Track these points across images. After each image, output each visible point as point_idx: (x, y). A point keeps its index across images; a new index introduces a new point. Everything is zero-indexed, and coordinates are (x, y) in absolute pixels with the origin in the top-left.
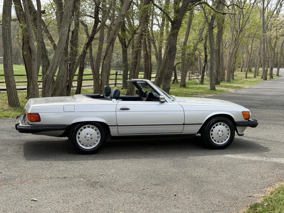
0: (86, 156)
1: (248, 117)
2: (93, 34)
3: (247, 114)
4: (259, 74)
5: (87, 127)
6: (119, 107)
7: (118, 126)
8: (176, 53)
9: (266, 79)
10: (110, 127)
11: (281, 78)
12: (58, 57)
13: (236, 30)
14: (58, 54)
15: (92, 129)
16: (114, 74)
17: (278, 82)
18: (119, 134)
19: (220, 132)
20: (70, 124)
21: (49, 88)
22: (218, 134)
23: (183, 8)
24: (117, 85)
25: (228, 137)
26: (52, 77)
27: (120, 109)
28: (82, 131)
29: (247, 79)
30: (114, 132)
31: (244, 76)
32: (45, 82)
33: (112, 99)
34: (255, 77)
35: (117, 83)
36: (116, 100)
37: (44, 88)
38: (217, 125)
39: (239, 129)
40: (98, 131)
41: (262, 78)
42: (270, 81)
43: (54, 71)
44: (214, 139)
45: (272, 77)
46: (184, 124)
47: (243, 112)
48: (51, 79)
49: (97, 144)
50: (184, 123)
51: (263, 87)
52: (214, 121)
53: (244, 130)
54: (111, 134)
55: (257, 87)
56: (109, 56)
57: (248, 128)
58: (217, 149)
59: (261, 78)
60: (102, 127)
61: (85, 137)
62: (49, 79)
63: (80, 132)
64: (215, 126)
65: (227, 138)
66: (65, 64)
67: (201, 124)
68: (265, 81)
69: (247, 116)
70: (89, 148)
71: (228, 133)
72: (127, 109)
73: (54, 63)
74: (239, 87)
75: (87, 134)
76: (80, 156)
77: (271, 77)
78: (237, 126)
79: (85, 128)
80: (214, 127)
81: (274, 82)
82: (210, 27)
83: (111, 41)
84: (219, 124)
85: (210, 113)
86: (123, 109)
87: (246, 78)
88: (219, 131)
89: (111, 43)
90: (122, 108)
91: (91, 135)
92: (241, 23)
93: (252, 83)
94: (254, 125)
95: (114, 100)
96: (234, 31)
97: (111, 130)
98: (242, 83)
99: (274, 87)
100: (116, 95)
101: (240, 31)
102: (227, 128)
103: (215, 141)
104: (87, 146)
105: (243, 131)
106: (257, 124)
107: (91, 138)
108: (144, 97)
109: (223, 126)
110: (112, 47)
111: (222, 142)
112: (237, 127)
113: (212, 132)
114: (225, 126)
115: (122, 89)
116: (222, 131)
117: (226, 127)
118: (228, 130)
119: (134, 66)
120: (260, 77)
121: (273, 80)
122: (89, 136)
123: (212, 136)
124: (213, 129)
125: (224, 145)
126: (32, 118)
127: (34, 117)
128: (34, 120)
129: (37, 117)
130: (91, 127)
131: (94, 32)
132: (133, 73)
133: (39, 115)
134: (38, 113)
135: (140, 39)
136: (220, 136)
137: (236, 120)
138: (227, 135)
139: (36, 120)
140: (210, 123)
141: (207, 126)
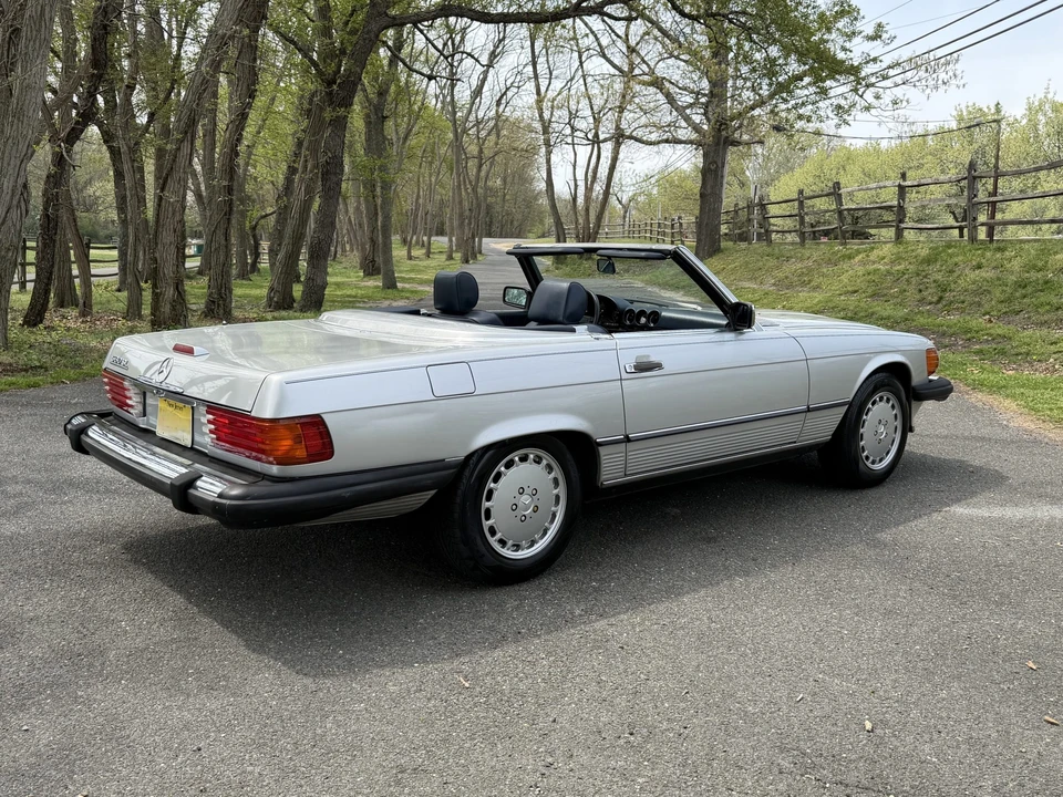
2: (89, 104)
3: (931, 358)
4: (435, 251)
5: (516, 459)
6: (629, 362)
8: (341, 180)
9: (467, 261)
10: (602, 451)
14: (12, 162)
15: (535, 465)
18: (626, 475)
19: (880, 427)
22: (876, 433)
25: (894, 440)
27: (635, 367)
28: (502, 481)
38: (874, 403)
40: (557, 473)
44: (866, 452)
45: (476, 256)
47: (927, 351)
49: (553, 530)
50: (809, 407)
54: (603, 477)
61: (515, 507)
63: (492, 485)
64: (871, 406)
65: (893, 446)
67: (845, 404)
69: (933, 364)
70: (525, 552)
71: (897, 427)
75: (521, 491)
78: (916, 400)
79: (510, 465)
80: (868, 412)
82: (376, 113)
84: (878, 399)
85: (867, 362)
86: (644, 367)
88: (880, 422)
89: (186, 133)
90: (639, 361)
91: (535, 493)
97: (603, 461)
102: (895, 411)
103: (868, 458)
104: (517, 547)
107: (536, 509)
109: (887, 404)
111: (882, 460)
112: (912, 402)
113: (862, 430)
114: (891, 402)
116: (886, 423)
117: (893, 407)
118: (896, 416)
122: (526, 499)
123: (863, 442)
124: (865, 417)
125: (890, 465)
126: (286, 444)
127: (297, 440)
128: (301, 453)
129: (313, 433)
130: (532, 456)
131: (90, 97)
132: (223, 238)
133: (326, 427)
134: (318, 416)
135: (237, 130)
136: (880, 442)
137: (915, 379)
138: (894, 435)
139: (309, 455)
140: (860, 399)
141: (852, 409)
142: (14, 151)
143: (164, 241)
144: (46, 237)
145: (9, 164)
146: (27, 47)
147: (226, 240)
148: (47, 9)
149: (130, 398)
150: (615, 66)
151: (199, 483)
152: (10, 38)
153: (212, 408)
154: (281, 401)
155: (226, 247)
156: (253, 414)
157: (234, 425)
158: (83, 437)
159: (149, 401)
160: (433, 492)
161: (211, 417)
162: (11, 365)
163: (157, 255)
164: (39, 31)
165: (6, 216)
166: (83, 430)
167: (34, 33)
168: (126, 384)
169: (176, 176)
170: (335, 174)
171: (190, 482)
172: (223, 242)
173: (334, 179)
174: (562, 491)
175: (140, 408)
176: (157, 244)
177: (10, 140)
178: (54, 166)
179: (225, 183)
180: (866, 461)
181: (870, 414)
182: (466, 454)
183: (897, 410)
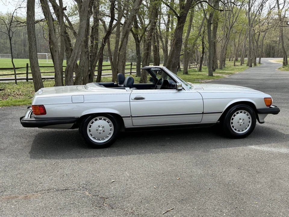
0: (98, 150)
1: (269, 104)
2: (110, 29)
3: (269, 101)
4: (244, 63)
5: (98, 119)
6: (133, 96)
7: (132, 117)
8: (181, 45)
9: (251, 66)
10: (124, 119)
11: (262, 65)
12: (77, 48)
13: (227, 27)
15: (104, 121)
16: (130, 65)
17: (261, 68)
18: (133, 126)
19: (241, 120)
20: (80, 116)
21: (71, 77)
22: (238, 122)
23: (188, 4)
24: (132, 73)
25: (249, 125)
26: (73, 67)
27: (135, 98)
28: (94, 123)
29: (235, 67)
30: (128, 123)
31: (233, 64)
32: (67, 71)
33: (126, 88)
34: (242, 65)
35: (132, 72)
36: (130, 88)
37: (67, 77)
38: (237, 113)
39: (260, 116)
40: (111, 123)
41: (248, 65)
42: (254, 68)
43: (75, 61)
44: (234, 128)
45: (256, 64)
46: (203, 113)
47: (265, 98)
48: (72, 69)
49: (110, 137)
50: (203, 112)
51: (250, 73)
52: (235, 109)
53: (265, 117)
54: (125, 126)
55: (246, 73)
56: (124, 47)
59: (247, 66)
61: (97, 130)
62: (70, 68)
63: (91, 124)
64: (236, 114)
65: (248, 127)
66: (85, 55)
67: (221, 112)
68: (251, 68)
70: (101, 141)
71: (250, 121)
72: (142, 98)
73: (74, 54)
74: (231, 73)
75: (99, 127)
77: (255, 65)
79: (96, 120)
80: (234, 116)
81: (258, 68)
82: (209, 22)
83: (126, 34)
84: (239, 112)
85: (231, 101)
86: (137, 99)
87: (235, 65)
88: (240, 119)
89: (125, 36)
90: (137, 97)
91: (103, 127)
92: (231, 22)
93: (240, 70)
94: (276, 111)
95: (128, 89)
96: (226, 27)
97: (124, 122)
98: (232, 70)
99: (260, 73)
100: (130, 83)
101: (231, 28)
102: (248, 116)
103: (236, 130)
104: (99, 140)
105: (263, 119)
106: (279, 111)
107: (104, 131)
108: (158, 85)
109: (244, 114)
110: (126, 39)
111: (243, 131)
112: (258, 114)
113: (232, 121)
114: (246, 113)
115: (136, 77)
116: (243, 120)
117: (248, 115)
118: (249, 118)
119: (146, 56)
120: (246, 65)
121: (256, 67)
122: (101, 128)
123: (233, 125)
124: (233, 117)
125: (245, 133)
126: (37, 111)
128: (39, 113)
129: (42, 109)
130: (103, 118)
133: (44, 107)
134: (43, 105)
135: (151, 33)
136: (241, 125)
137: (258, 107)
138: (248, 124)
139: (41, 113)
140: (230, 112)
141: (227, 115)
154: (36, 102)
170: (179, 43)
173: (179, 45)
174: (113, 127)
176: (118, 65)
179: (146, 48)
180: (234, 130)
181: (236, 116)
182: (81, 116)
183: (249, 116)
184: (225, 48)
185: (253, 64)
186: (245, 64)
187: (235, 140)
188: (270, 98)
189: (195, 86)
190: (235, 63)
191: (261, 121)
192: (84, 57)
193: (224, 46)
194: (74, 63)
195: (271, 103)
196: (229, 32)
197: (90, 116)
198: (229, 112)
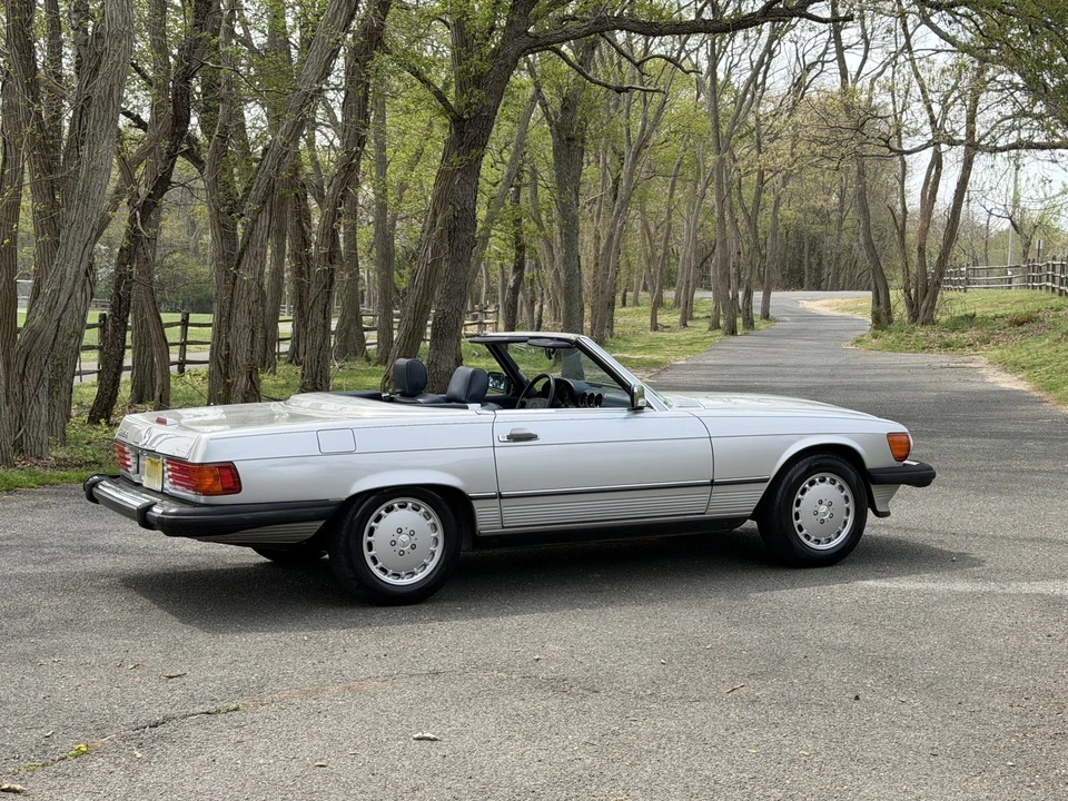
0: (400, 611)
1: (903, 454)
2: (169, 167)
3: (900, 443)
4: (696, 315)
5: (396, 505)
6: (502, 431)
7: (501, 497)
8: (474, 239)
9: (733, 332)
10: (476, 504)
11: (778, 325)
13: (613, 148)
15: (414, 512)
16: (177, 324)
18: (503, 527)
19: (822, 507)
20: (344, 496)
21: (40, 380)
22: (816, 513)
24: (187, 367)
25: (845, 523)
26: (53, 337)
27: (509, 437)
28: (383, 521)
29: (658, 334)
30: (487, 519)
31: (648, 321)
32: (24, 357)
33: (469, 405)
34: (685, 325)
36: (482, 406)
37: (22, 380)
38: (812, 483)
39: (878, 492)
40: (435, 519)
41: (715, 326)
42: (749, 339)
43: (64, 311)
44: (805, 532)
45: (752, 324)
46: (712, 484)
47: (889, 435)
48: (49, 346)
49: (431, 566)
50: (713, 481)
51: (740, 362)
52: (805, 468)
53: (892, 497)
54: (479, 527)
55: (719, 362)
57: (904, 489)
58: (813, 567)
59: (710, 329)
60: (448, 504)
61: (394, 543)
62: (42, 343)
63: (373, 524)
64: (807, 486)
65: (844, 527)
66: (84, 284)
67: (765, 481)
68: (732, 339)
69: (901, 449)
70: (405, 580)
71: (848, 510)
72: (530, 437)
73: (61, 282)
74: (656, 364)
75: (400, 531)
76: (383, 612)
77: (749, 323)
78: (874, 484)
79: (389, 510)
80: (804, 492)
81: (766, 340)
82: (559, 136)
84: (817, 480)
85: (792, 442)
86: (517, 438)
87: (655, 327)
88: (821, 502)
89: (264, 202)
90: (513, 432)
91: (412, 533)
93: (689, 348)
94: (922, 478)
95: (475, 407)
96: (610, 150)
97: (477, 514)
98: (649, 348)
99: (779, 361)
101: (638, 153)
102: (844, 493)
103: (808, 537)
104: (397, 576)
105: (887, 501)
106: (933, 476)
107: (413, 547)
109: (831, 486)
111: (829, 540)
112: (872, 486)
113: (797, 509)
114: (838, 484)
116: (830, 504)
117: (842, 489)
118: (847, 499)
119: (325, 286)
120: (705, 325)
121: (755, 332)
122: (404, 537)
123: (799, 521)
124: (800, 496)
125: (838, 548)
126: (209, 481)
127: (216, 478)
128: (219, 487)
129: (227, 475)
130: (410, 504)
131: (171, 158)
132: (321, 316)
133: (235, 468)
134: (231, 462)
135: (342, 184)
136: (823, 521)
137: (871, 462)
138: (845, 517)
139: (224, 489)
140: (790, 479)
141: (782, 488)
142: (78, 238)
143: (238, 324)
144: (116, 319)
145: (73, 249)
146: (94, 128)
147: (325, 318)
148: (116, 88)
149: (129, 460)
150: (943, 36)
151: (154, 509)
152: (83, 108)
153: (171, 459)
154: (207, 453)
155: (325, 327)
156: (190, 461)
157: (182, 469)
158: (94, 490)
159: (141, 462)
160: (320, 523)
161: (169, 466)
162: (65, 460)
163: (230, 340)
164: (107, 111)
165: (67, 304)
166: (95, 484)
167: (102, 113)
168: (126, 449)
169: (252, 251)
170: (465, 230)
171: (148, 507)
172: (321, 321)
173: (464, 237)
174: (440, 534)
175: (135, 467)
176: (230, 328)
177: (75, 225)
178: (128, 238)
179: (325, 250)
180: (805, 540)
181: (807, 493)
182: (347, 497)
183: (847, 492)
184: (612, 247)
185: (739, 321)
186: (698, 318)
187: (809, 571)
188: (903, 434)
189: (673, 397)
190: (654, 318)
191: (880, 509)
192: (78, 295)
193: (611, 237)
194: (59, 320)
195: (909, 450)
196: (631, 173)
197: (372, 498)
198: (786, 479)
